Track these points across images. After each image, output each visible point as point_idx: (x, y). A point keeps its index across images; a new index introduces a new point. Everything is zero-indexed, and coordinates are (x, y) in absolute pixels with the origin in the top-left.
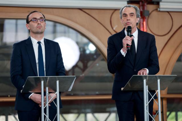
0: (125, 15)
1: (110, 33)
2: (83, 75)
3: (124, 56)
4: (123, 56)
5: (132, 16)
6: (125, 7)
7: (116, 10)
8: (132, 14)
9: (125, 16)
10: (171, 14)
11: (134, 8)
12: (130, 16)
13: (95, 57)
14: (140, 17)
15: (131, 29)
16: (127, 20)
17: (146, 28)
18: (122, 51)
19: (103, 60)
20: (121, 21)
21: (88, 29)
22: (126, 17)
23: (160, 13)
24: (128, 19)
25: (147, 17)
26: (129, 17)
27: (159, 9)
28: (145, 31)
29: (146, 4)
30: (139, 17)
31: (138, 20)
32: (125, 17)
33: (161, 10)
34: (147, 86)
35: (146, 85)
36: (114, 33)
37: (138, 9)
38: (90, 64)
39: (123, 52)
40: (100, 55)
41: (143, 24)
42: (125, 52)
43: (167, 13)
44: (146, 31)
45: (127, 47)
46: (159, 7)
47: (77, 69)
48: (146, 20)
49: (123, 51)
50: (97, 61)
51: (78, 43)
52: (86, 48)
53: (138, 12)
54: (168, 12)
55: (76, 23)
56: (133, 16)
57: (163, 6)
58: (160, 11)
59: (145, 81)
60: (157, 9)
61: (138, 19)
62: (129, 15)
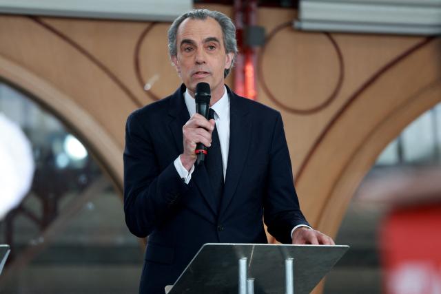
0: (188, 46)
1: (134, 100)
2: (41, 240)
3: (187, 181)
4: (183, 180)
5: (212, 47)
6: (186, 16)
7: (153, 23)
8: (211, 44)
9: (189, 49)
10: (338, 39)
11: (217, 19)
12: (206, 47)
13: (83, 179)
14: (236, 49)
15: (209, 92)
16: (198, 63)
17: (256, 88)
18: (178, 163)
19: (110, 190)
20: (173, 64)
21: (60, 87)
22: (192, 52)
23: (300, 36)
24: (201, 59)
25: (257, 49)
26: (202, 54)
27: (297, 24)
28: (251, 95)
29: (253, 5)
30: (233, 51)
31: (231, 60)
32: (189, 54)
33: (306, 26)
34: (251, 282)
35: (248, 277)
36: (147, 102)
37: (230, 23)
38: (66, 202)
39: (183, 169)
40: (99, 173)
41: (244, 72)
42: (189, 167)
43: (324, 38)
44: (255, 97)
45: (198, 154)
46: (296, 17)
47: (21, 221)
48: (254, 58)
49: (184, 164)
50: (89, 193)
51: (27, 132)
52: (56, 147)
53: (230, 35)
54: (328, 33)
55: (20, 63)
56: (217, 50)
57: (312, 12)
58: (300, 31)
59: (243, 262)
60: (289, 25)
61: (231, 56)
62: (201, 47)
